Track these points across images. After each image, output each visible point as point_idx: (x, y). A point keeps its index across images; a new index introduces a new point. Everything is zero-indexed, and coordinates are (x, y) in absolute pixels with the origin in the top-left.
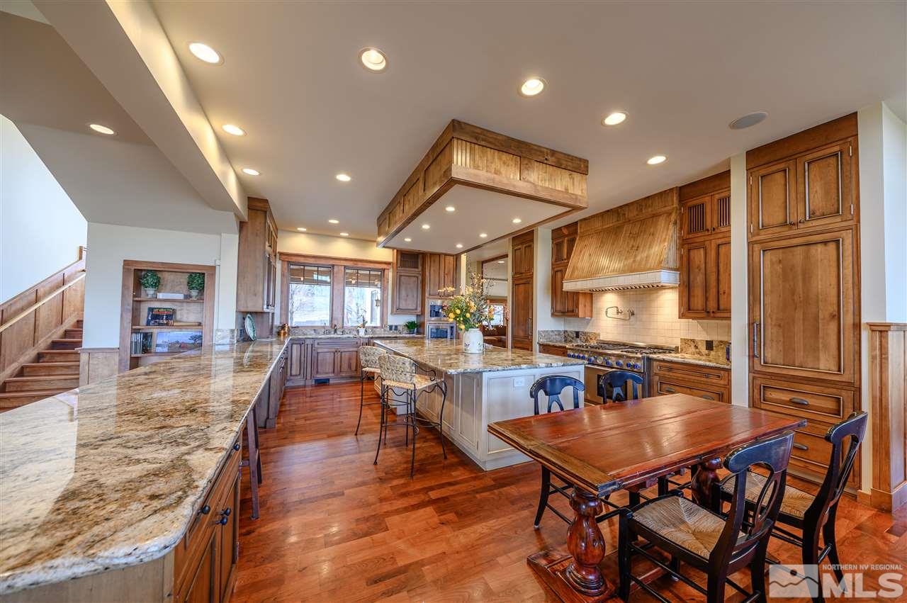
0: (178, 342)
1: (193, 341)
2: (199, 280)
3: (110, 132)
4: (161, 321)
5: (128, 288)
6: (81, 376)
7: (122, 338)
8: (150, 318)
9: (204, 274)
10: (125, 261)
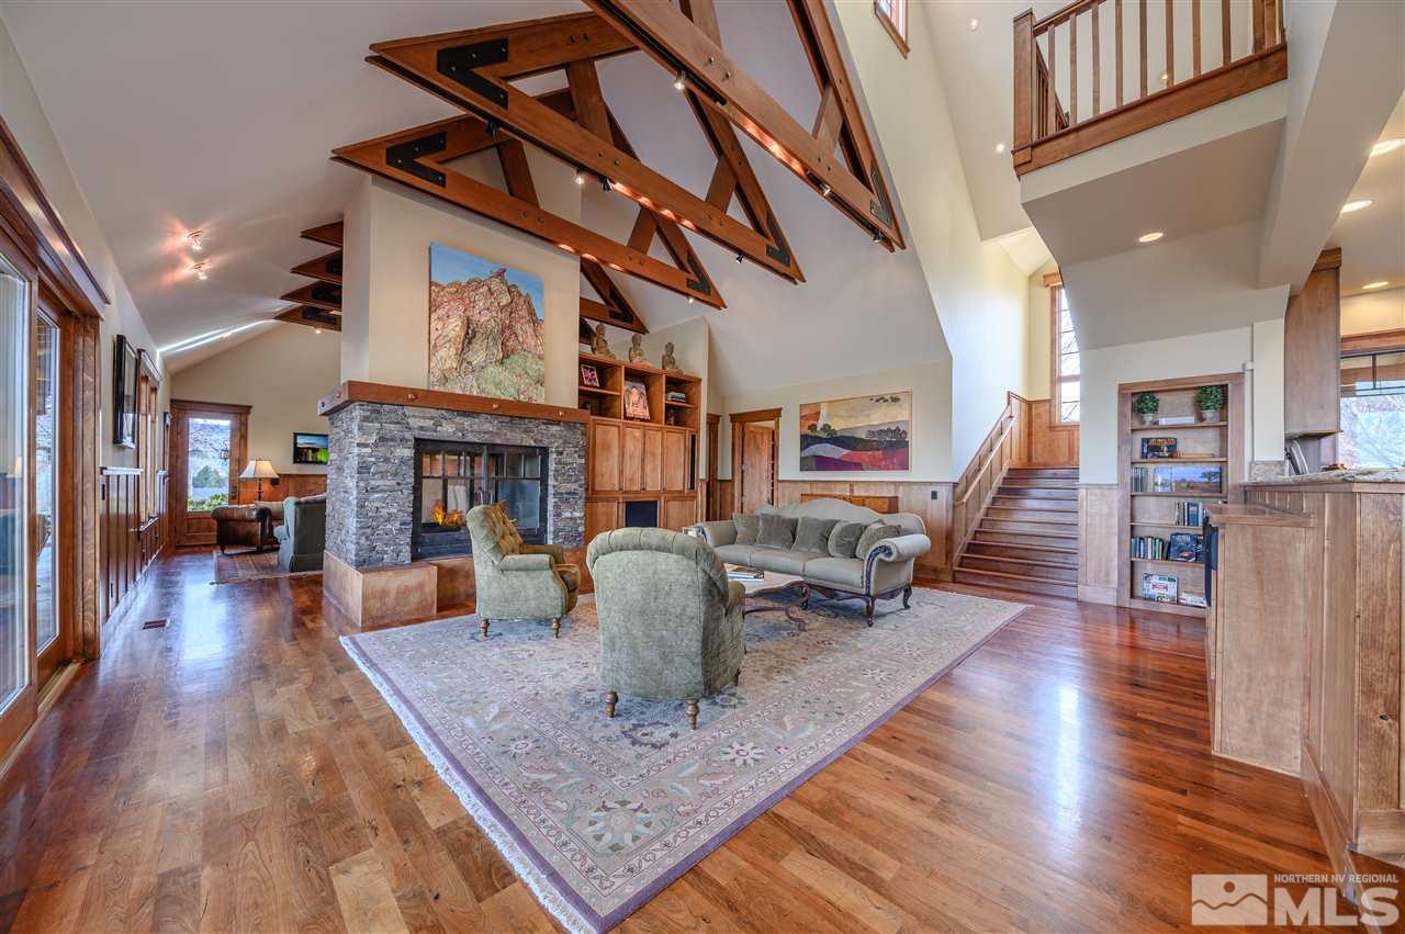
0: (1184, 480)
1: (1206, 480)
2: (1214, 397)
3: (1157, 236)
4: (1161, 454)
5: (1125, 416)
6: (1082, 514)
7: (1121, 473)
8: (1145, 451)
9: (1227, 385)
10: (1120, 385)
